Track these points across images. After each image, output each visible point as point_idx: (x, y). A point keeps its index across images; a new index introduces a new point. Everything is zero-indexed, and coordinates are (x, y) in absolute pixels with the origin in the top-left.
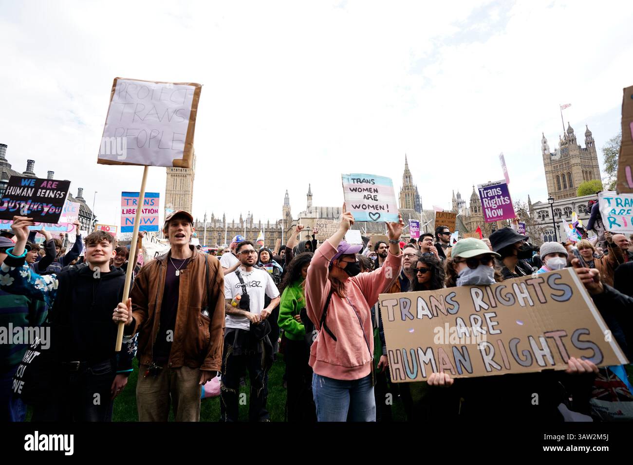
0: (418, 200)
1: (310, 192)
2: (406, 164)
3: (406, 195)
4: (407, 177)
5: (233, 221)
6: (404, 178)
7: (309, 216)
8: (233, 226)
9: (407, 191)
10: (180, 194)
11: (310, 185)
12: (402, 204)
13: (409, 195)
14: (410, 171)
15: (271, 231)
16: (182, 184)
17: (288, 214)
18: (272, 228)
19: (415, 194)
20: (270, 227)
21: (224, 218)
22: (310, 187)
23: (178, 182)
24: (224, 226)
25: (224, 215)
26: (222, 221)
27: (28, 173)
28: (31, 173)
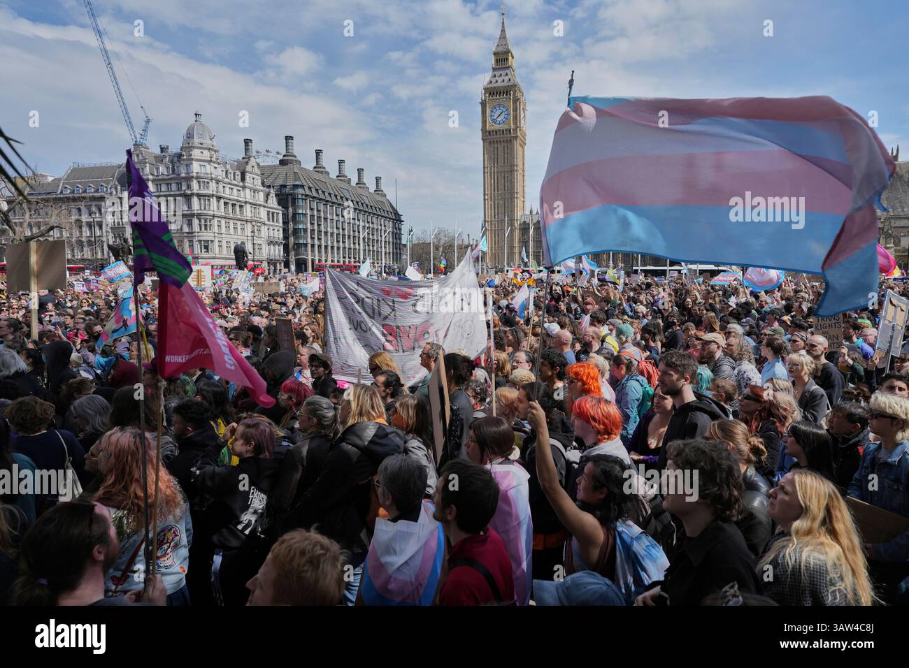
23: (499, 153)
27: (318, 168)
28: (320, 168)
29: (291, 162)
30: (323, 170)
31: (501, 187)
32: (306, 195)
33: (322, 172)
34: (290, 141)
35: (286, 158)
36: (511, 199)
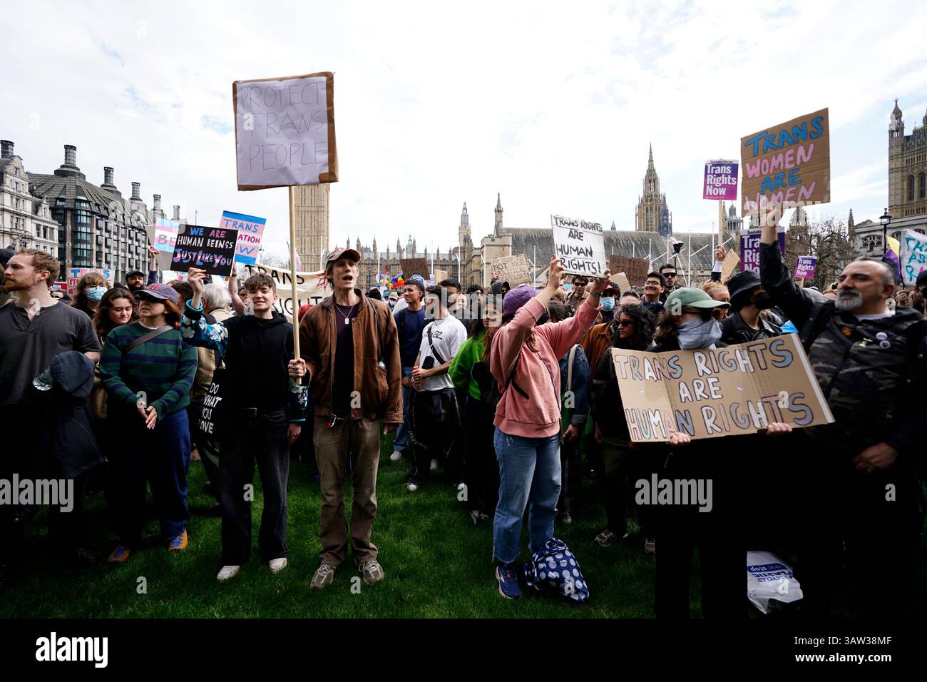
0: (665, 217)
1: (499, 205)
2: (651, 161)
3: (647, 210)
4: (650, 181)
5: (388, 250)
6: (645, 183)
7: (498, 241)
8: (388, 257)
9: (649, 203)
10: (311, 212)
11: (499, 195)
12: (640, 224)
13: (651, 209)
14: (657, 172)
15: (443, 264)
16: (313, 196)
17: (467, 240)
18: (444, 260)
19: (662, 208)
20: (441, 259)
21: (374, 246)
22: (499, 198)
23: (307, 194)
24: (375, 257)
25: (374, 241)
26: (372, 250)
27: (107, 186)
28: (110, 186)
29: (72, 174)
30: (113, 189)
31: (308, 225)
32: (93, 213)
33: (112, 191)
34: (71, 151)
35: (65, 169)
36: (318, 236)
